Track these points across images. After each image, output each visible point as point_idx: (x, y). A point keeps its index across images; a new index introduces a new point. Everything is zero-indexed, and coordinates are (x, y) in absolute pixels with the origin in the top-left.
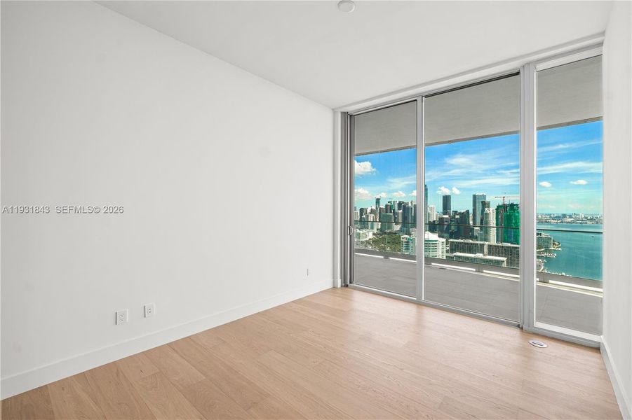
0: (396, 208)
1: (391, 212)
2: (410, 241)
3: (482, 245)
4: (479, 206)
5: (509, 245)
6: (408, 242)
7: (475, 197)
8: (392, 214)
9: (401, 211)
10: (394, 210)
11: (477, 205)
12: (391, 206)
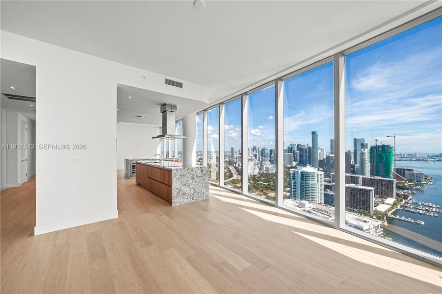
0: (296, 149)
1: (291, 152)
2: (296, 173)
3: (357, 178)
4: (359, 147)
5: (380, 178)
6: (294, 173)
7: (355, 140)
8: (292, 154)
9: (298, 152)
10: (294, 151)
11: (357, 146)
12: (291, 148)
